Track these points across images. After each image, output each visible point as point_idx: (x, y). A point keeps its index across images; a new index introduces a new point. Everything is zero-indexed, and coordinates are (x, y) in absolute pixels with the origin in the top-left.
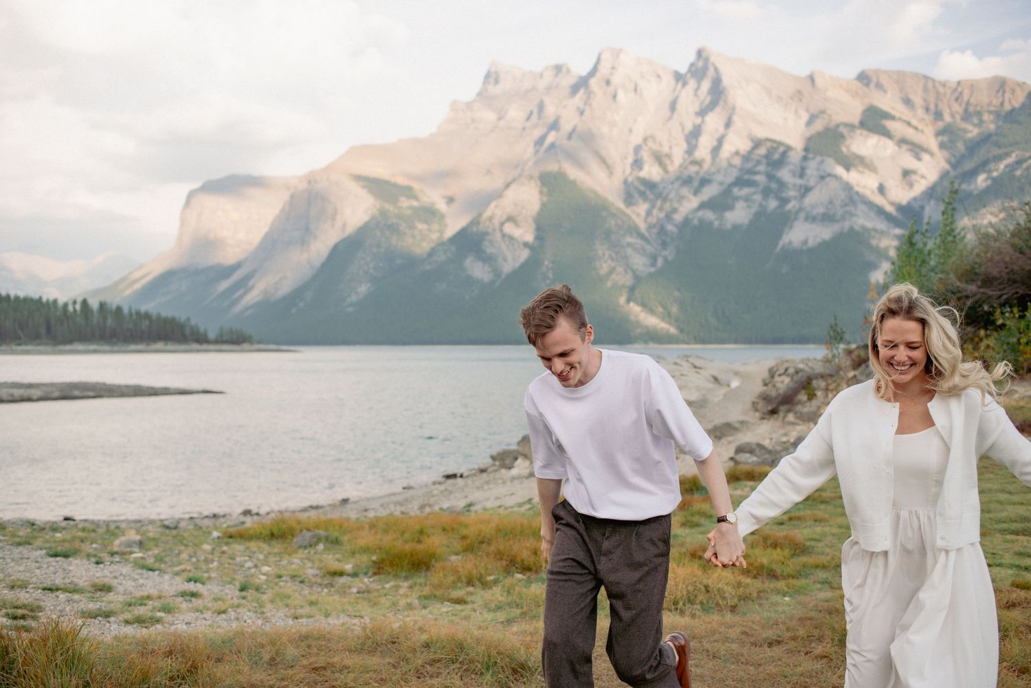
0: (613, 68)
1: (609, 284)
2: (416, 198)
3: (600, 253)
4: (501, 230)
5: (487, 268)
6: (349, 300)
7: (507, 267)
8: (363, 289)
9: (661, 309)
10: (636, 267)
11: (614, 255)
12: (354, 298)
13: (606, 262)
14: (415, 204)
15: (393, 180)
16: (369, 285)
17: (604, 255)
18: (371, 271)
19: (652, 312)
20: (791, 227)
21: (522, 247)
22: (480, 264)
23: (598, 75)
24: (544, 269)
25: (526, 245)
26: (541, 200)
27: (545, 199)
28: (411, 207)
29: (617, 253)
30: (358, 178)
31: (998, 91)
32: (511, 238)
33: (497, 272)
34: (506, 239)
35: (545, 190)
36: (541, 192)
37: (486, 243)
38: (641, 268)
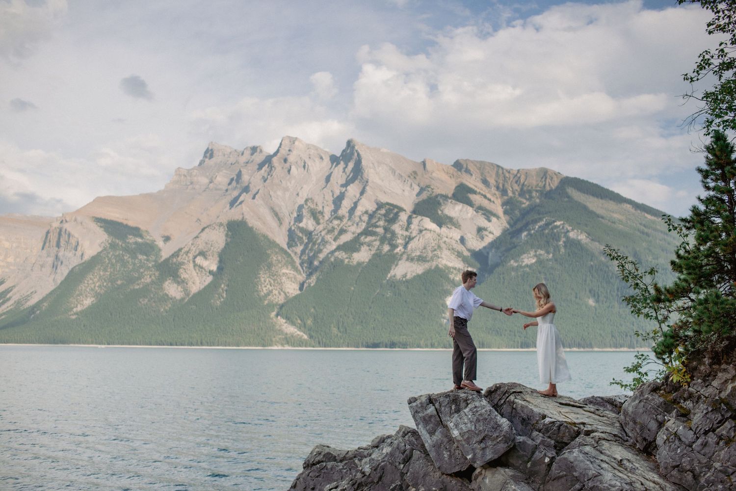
0: (289, 150)
1: (266, 302)
2: (141, 236)
3: (263, 279)
4: (194, 262)
5: (180, 288)
6: (75, 310)
7: (195, 289)
8: (88, 302)
9: (299, 321)
10: (287, 290)
11: (272, 282)
12: (79, 308)
13: (265, 287)
14: (140, 240)
15: (125, 222)
16: (94, 299)
17: (265, 281)
18: (97, 288)
19: (293, 323)
20: (397, 265)
21: (208, 274)
22: (175, 285)
23: (279, 154)
24: (221, 290)
25: (211, 272)
26: (226, 240)
27: (229, 240)
28: (136, 243)
29: (274, 280)
30: (98, 220)
31: (542, 178)
32: (201, 267)
33: (186, 292)
34: (197, 268)
35: (230, 233)
36: (227, 235)
37: (181, 271)
38: (291, 291)
